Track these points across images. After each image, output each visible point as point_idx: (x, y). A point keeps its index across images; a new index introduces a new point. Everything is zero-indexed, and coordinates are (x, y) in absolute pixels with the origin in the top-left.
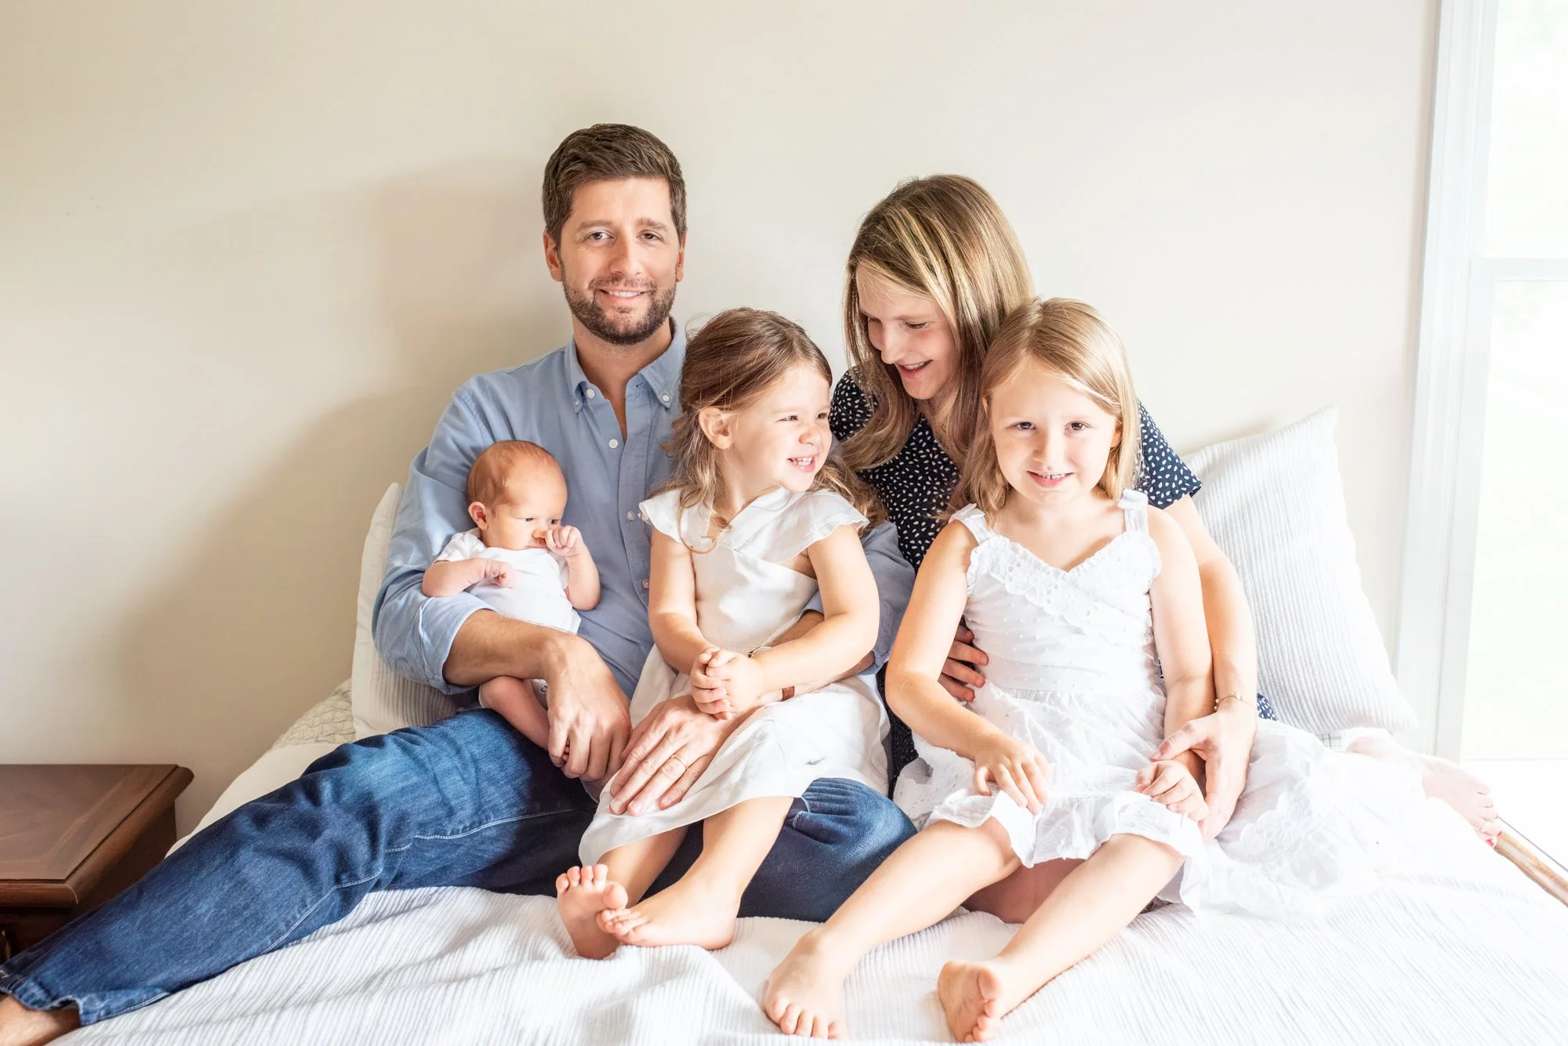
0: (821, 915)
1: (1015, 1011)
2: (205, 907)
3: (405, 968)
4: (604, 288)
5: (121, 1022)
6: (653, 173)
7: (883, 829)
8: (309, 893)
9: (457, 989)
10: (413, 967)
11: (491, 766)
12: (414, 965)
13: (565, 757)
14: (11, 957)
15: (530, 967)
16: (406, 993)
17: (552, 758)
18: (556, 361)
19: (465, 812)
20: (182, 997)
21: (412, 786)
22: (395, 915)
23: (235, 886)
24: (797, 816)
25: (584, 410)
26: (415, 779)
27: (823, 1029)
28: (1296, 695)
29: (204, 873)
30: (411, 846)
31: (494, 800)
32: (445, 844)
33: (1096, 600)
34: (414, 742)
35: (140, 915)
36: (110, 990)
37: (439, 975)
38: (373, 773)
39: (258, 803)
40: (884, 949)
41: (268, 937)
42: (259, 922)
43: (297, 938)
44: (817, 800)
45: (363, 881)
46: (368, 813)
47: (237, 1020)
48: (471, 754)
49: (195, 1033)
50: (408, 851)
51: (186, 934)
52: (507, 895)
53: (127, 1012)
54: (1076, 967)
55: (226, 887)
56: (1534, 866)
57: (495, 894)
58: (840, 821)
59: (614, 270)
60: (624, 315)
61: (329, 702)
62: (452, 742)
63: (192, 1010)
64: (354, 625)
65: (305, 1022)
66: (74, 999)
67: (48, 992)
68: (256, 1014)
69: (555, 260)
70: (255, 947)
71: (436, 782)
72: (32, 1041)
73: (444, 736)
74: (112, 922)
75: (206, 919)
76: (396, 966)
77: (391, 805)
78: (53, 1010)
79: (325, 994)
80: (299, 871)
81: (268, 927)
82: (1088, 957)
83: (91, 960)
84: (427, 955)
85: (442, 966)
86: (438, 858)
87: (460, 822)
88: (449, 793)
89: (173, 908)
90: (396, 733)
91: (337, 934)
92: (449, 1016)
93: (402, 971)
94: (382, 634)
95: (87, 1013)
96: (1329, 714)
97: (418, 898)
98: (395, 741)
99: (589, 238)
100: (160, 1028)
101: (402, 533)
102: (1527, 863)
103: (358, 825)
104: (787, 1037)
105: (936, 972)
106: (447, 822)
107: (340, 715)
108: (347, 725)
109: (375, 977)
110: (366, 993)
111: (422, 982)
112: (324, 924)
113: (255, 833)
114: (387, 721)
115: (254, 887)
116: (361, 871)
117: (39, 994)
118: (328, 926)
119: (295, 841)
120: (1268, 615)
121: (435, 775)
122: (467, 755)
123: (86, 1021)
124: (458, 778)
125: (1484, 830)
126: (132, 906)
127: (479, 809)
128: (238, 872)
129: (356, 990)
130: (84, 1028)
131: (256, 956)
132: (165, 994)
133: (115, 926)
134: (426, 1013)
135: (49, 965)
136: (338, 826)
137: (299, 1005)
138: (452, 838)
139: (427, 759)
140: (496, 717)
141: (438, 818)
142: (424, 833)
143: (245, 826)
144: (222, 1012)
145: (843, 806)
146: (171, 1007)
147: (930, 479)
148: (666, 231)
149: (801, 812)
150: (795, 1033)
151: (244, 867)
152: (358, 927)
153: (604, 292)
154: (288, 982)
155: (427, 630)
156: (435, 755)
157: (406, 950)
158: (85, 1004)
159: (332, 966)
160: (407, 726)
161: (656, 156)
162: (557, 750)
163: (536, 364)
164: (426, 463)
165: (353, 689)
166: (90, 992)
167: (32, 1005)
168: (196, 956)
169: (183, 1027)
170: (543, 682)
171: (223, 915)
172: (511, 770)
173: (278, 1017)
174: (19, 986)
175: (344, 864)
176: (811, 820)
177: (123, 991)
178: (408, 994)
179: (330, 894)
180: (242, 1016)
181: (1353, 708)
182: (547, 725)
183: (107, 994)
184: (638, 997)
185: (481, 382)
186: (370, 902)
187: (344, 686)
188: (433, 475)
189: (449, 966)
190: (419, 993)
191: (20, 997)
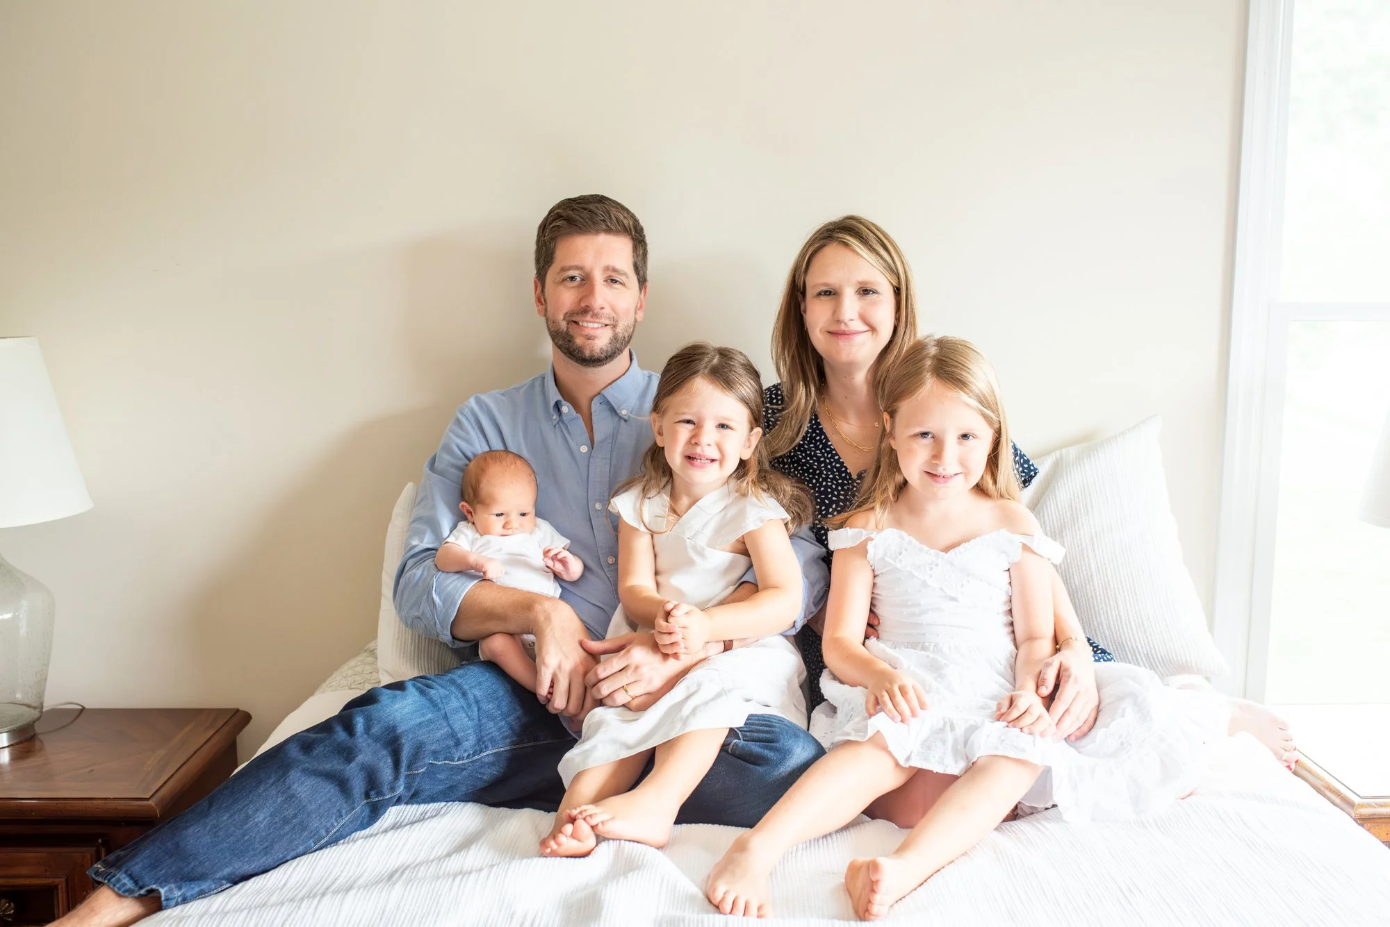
0: (750, 822)
1: (907, 897)
2: (262, 816)
3: (420, 864)
4: (575, 319)
5: (194, 906)
6: (620, 231)
7: (800, 753)
8: (344, 806)
9: (461, 880)
10: (427, 864)
11: (491, 706)
12: (427, 862)
13: (549, 696)
14: (106, 856)
15: (520, 863)
16: (421, 884)
17: (538, 697)
18: (538, 383)
19: (469, 744)
20: (243, 886)
21: (427, 721)
22: (412, 823)
23: (286, 799)
24: (732, 744)
25: (560, 422)
26: (430, 716)
27: (753, 910)
28: (1131, 650)
29: (262, 788)
30: (427, 769)
31: (491, 733)
32: (452, 768)
33: (968, 576)
34: (429, 686)
35: (211, 821)
36: (185, 881)
37: (448, 869)
38: (397, 711)
39: (304, 734)
40: (803, 850)
41: (311, 841)
42: (304, 829)
43: (334, 841)
44: (748, 731)
45: (388, 797)
46: (392, 743)
47: (287, 904)
48: (474, 696)
49: (253, 914)
50: (424, 773)
51: (246, 838)
52: (501, 809)
53: (199, 899)
54: (956, 861)
55: (279, 800)
56: (1324, 786)
57: (492, 808)
58: (766, 748)
59: (583, 305)
60: (590, 341)
61: (359, 658)
62: (459, 687)
63: (250, 898)
64: (379, 595)
65: (341, 905)
66: (157, 888)
67: (136, 882)
68: (302, 899)
69: (541, 300)
70: (301, 849)
71: (446, 717)
72: (123, 922)
73: (453, 682)
74: (189, 827)
75: (262, 826)
76: (413, 863)
77: (411, 736)
78: (140, 898)
79: (356, 885)
80: (337, 788)
81: (312, 832)
82: (965, 854)
83: (170, 857)
84: (438, 855)
85: (450, 863)
86: (447, 779)
87: (465, 751)
88: (457, 727)
89: (236, 817)
90: (414, 679)
91: (366, 837)
92: (456, 900)
93: (418, 867)
94: (401, 600)
95: (167, 900)
96: (1159, 666)
97: (431, 810)
98: (414, 685)
99: (566, 279)
100: (226, 910)
101: (418, 519)
102: (1318, 783)
103: (384, 752)
104: (725, 916)
105: (844, 869)
106: (455, 751)
107: (368, 668)
108: (375, 675)
109: (396, 871)
110: (391, 882)
111: (434, 875)
112: (356, 830)
113: (302, 758)
114: (407, 672)
115: (300, 801)
116: (385, 788)
117: (129, 884)
118: (359, 832)
119: (334, 765)
120: (1108, 586)
121: (446, 712)
122: (471, 698)
123: (166, 906)
124: (464, 715)
125: (1284, 758)
126: (205, 814)
127: (480, 740)
128: (289, 788)
129: (381, 881)
130: (164, 911)
131: (302, 855)
132: (228, 885)
133: (190, 831)
134: (437, 898)
135: (137, 860)
136: (368, 752)
137: (336, 892)
138: (458, 763)
139: (439, 700)
140: (494, 666)
141: (448, 747)
142: (436, 759)
143: (294, 752)
144: (274, 898)
145: (768, 736)
146: (234, 895)
147: (825, 472)
148: (628, 277)
149: (735, 741)
150: (730, 913)
151: (294, 784)
152: (383, 832)
153: (576, 323)
154: (327, 875)
155: (439, 594)
156: (446, 696)
157: (421, 850)
158: (166, 892)
159: (362, 863)
160: (421, 674)
161: (622, 218)
162: (543, 690)
163: (522, 387)
164: (436, 464)
165: (378, 648)
166: (169, 882)
167: (122, 894)
168: (255, 855)
169: (245, 909)
170: (531, 638)
171: (276, 823)
172: (505, 709)
173: (319, 901)
174: (114, 876)
175: (372, 783)
176: (743, 747)
177: (196, 882)
178: (423, 884)
179: (360, 806)
180: (291, 900)
181: (1177, 660)
182: (535, 672)
183: (184, 884)
184: (606, 886)
185: (478, 401)
186: (393, 814)
187: (371, 646)
188: (441, 474)
189: (455, 863)
190: (431, 884)
191: (114, 885)
